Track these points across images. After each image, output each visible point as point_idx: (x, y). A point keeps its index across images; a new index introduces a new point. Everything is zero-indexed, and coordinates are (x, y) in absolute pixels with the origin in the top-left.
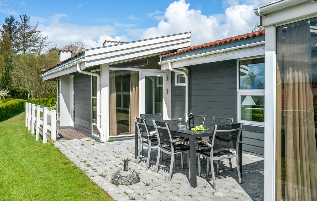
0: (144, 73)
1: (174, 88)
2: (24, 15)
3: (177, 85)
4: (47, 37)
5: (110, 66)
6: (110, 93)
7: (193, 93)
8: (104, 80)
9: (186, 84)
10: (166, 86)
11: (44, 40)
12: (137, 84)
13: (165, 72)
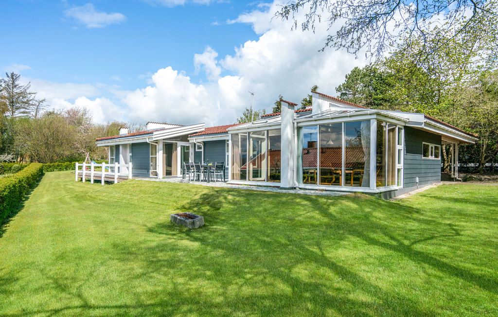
0: (180, 144)
1: (195, 152)
2: (12, 73)
3: (197, 150)
4: (44, 100)
5: (163, 140)
6: (163, 154)
7: (206, 155)
8: (160, 146)
9: (202, 150)
10: (191, 151)
11: (41, 103)
12: (176, 150)
13: (190, 143)
